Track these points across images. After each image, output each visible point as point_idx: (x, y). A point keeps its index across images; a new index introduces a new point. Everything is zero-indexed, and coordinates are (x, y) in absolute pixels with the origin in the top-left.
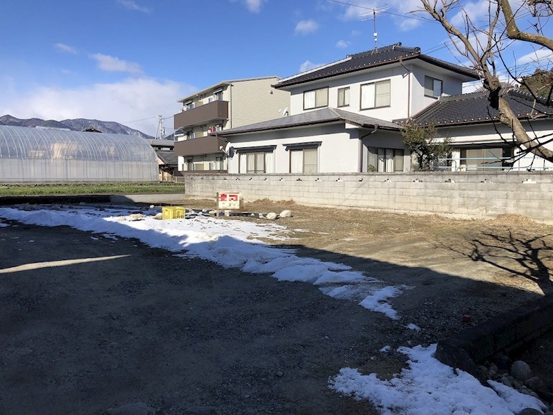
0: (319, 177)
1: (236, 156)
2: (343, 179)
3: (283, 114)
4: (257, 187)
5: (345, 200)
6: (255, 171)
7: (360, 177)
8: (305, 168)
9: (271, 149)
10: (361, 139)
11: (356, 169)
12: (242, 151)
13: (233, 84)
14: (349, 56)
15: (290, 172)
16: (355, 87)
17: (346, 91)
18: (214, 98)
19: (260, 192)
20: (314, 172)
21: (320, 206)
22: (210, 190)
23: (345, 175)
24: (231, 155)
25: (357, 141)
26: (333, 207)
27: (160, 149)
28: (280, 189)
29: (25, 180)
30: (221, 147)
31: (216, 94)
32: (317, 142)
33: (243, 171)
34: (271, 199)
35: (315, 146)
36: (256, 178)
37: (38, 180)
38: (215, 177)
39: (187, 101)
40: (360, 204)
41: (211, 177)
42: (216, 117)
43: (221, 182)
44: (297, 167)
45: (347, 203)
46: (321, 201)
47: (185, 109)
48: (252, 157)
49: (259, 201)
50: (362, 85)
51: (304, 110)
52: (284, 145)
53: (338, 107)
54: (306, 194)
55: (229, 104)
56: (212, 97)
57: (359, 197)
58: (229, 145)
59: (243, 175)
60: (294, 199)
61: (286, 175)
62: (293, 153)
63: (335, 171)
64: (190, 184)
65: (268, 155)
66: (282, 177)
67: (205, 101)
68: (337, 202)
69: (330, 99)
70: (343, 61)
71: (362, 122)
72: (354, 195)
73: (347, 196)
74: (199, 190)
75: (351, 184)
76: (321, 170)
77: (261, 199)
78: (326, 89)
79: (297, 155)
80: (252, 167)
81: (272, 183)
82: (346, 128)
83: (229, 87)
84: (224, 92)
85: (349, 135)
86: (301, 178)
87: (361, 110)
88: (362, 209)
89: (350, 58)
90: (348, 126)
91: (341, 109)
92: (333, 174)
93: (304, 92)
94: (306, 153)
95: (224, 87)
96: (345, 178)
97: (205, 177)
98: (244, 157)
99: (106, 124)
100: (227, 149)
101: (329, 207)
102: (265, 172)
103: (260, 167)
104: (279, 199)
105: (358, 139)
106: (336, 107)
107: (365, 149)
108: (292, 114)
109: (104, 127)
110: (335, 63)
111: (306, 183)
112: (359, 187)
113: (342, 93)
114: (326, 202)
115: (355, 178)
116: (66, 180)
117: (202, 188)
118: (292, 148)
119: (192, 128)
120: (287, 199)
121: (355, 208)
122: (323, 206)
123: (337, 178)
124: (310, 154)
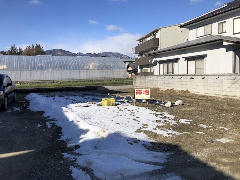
0: (205, 77)
1: (158, 65)
2: (221, 78)
3: (185, 41)
4: (167, 82)
5: (223, 91)
6: (168, 73)
7: (234, 77)
8: (197, 70)
9: (176, 60)
10: (234, 51)
11: (231, 71)
12: (161, 62)
13: (161, 29)
14: (226, 4)
15: (188, 73)
16: (229, 21)
17: (224, 24)
18: (152, 37)
19: (169, 85)
20: (202, 73)
21: (206, 95)
22: (144, 83)
23: (222, 75)
24: (156, 65)
25: (231, 53)
26: (214, 95)
27: (131, 63)
28: (180, 84)
29: (72, 79)
30: (150, 61)
31: (153, 35)
32: (203, 55)
33: (161, 73)
34: (175, 89)
35: (203, 57)
36: (167, 77)
37: (77, 79)
38: (146, 77)
39: (140, 40)
40: (234, 94)
41: (144, 77)
42: (153, 46)
43: (149, 79)
44: (192, 71)
45: (224, 93)
46: (206, 91)
47: (139, 44)
48: (166, 65)
49: (168, 90)
50: (234, 19)
51: (197, 38)
52: (184, 58)
53: (218, 34)
54: (196, 87)
55: (159, 39)
56: (151, 37)
57: (233, 90)
58: (154, 59)
59: (161, 75)
60: (189, 90)
61: (184, 75)
62: (189, 62)
63: (216, 73)
64: (135, 81)
65: (175, 64)
66: (182, 76)
67: (148, 39)
68: (217, 93)
69: (214, 30)
70: (221, 7)
71: (235, 41)
72: (230, 88)
73: (224, 89)
74: (139, 83)
75: (227, 81)
76: (207, 72)
77: (170, 89)
78: (211, 24)
79: (192, 63)
80: (166, 71)
81: (176, 80)
82: (223, 45)
83: (159, 31)
84: (157, 34)
85: (226, 49)
86: (193, 77)
87: (234, 34)
88: (236, 98)
89: (226, 5)
90: (225, 43)
91: (221, 35)
92: (214, 75)
93: (197, 28)
94: (197, 62)
95: (156, 31)
96: (223, 77)
97: (141, 77)
98: (162, 65)
99: (114, 54)
100: (153, 61)
101: (211, 95)
102: (173, 74)
103: (171, 71)
104: (180, 89)
105: (232, 51)
106: (217, 34)
107: (237, 57)
108: (190, 40)
109: (114, 55)
110: (217, 9)
111: (196, 80)
112: (234, 83)
113: (221, 26)
114: (209, 92)
115: (230, 77)
116: (87, 79)
117: (140, 82)
118: (188, 59)
119: (143, 53)
120: (185, 90)
121: (230, 97)
122: (208, 95)
123: (217, 77)
124: (199, 62)
